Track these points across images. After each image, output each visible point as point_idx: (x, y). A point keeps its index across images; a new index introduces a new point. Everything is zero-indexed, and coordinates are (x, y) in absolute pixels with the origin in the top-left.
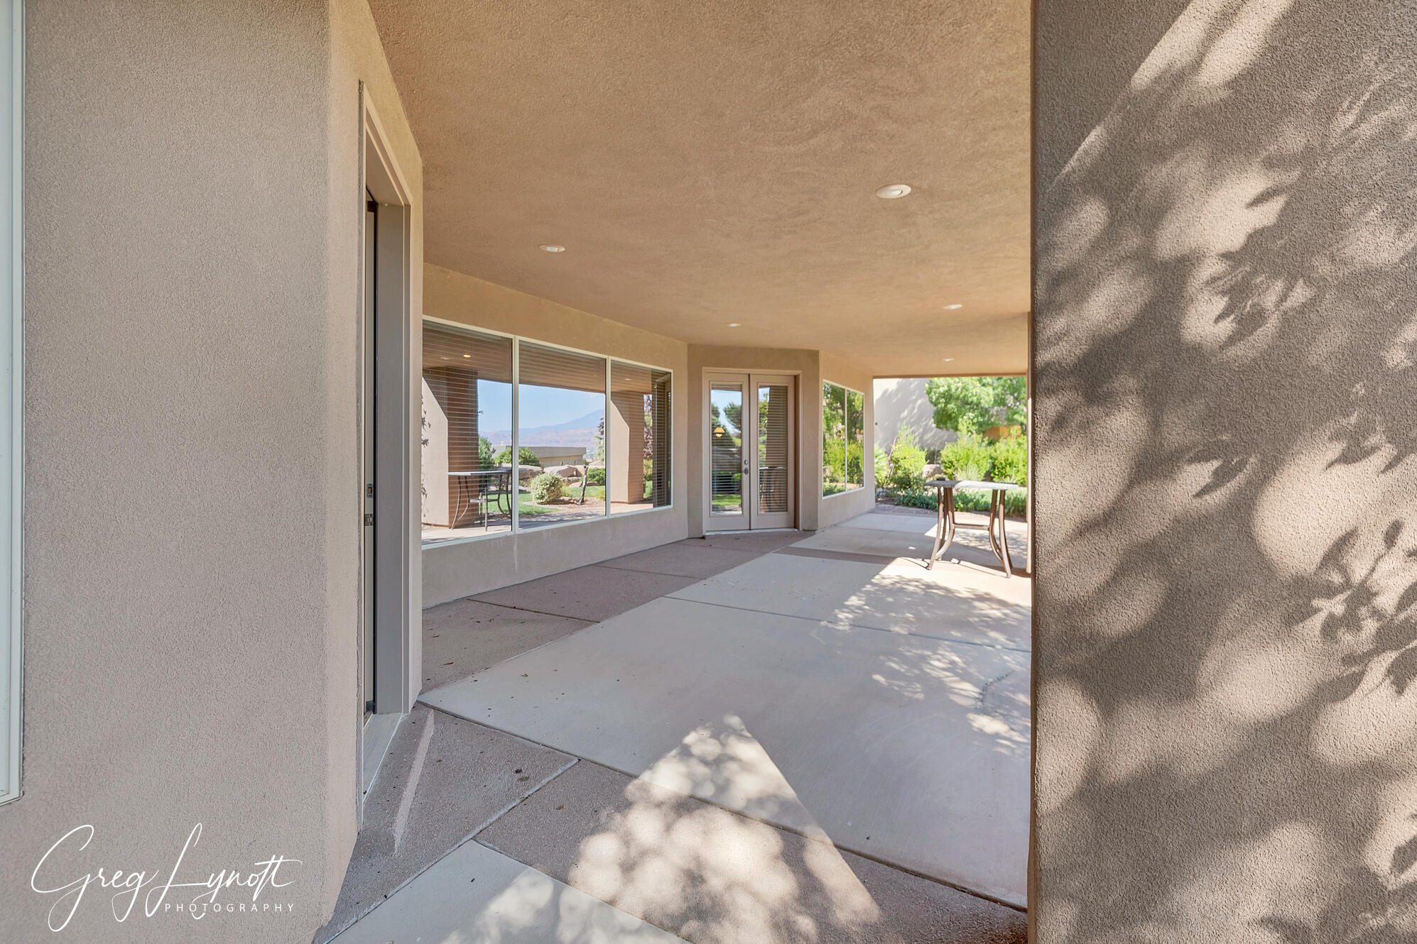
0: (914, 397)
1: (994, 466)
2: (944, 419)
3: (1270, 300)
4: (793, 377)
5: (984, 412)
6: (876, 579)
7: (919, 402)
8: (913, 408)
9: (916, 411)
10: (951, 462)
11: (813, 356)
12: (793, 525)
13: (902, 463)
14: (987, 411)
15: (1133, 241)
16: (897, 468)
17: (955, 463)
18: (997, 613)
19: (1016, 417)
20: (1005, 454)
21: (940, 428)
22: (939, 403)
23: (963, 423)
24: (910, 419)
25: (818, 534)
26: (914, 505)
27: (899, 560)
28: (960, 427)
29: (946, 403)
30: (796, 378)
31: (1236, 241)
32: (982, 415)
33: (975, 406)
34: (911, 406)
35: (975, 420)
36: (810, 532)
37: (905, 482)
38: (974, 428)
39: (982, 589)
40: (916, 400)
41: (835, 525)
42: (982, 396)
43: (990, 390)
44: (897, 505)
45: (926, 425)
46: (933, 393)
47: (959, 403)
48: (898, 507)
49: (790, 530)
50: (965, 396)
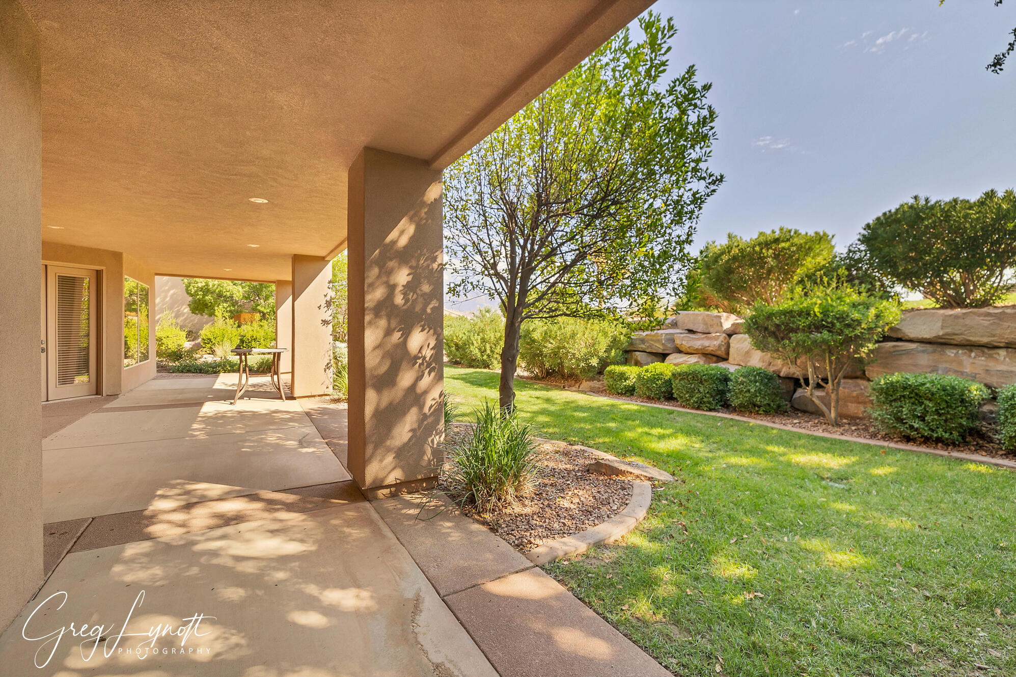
0: (167, 288)
1: (242, 341)
2: (201, 306)
3: (410, 297)
4: (95, 273)
5: (235, 303)
6: (201, 414)
7: (172, 292)
8: (166, 297)
9: (168, 299)
10: (210, 339)
11: (117, 257)
12: (95, 393)
13: (164, 341)
14: (237, 302)
15: (385, 279)
16: (160, 345)
17: (213, 340)
18: (288, 416)
19: (258, 307)
20: (251, 333)
21: (195, 314)
22: (198, 295)
23: (219, 311)
24: (163, 305)
25: (121, 397)
26: (189, 371)
27: (207, 403)
28: (216, 313)
29: (204, 296)
30: (99, 274)
31: (405, 283)
32: (234, 306)
33: (230, 299)
34: (163, 294)
35: (228, 309)
36: (114, 396)
37: (177, 355)
38: (227, 315)
39: (273, 409)
40: (169, 290)
41: (131, 390)
42: (234, 292)
43: (240, 288)
44: (173, 372)
45: (178, 311)
46: (191, 287)
47: (215, 296)
48: (174, 374)
49: (94, 397)
50: (220, 291)
